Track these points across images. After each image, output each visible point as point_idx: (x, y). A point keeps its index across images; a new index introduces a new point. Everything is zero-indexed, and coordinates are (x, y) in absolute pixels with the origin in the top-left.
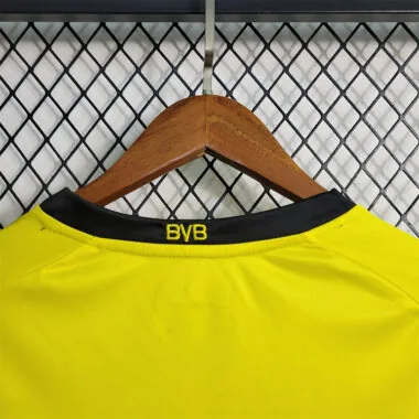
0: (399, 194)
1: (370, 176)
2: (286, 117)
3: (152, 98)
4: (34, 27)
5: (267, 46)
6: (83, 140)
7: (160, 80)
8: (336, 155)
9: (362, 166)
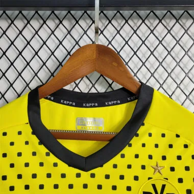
0: (186, 87)
1: (173, 79)
2: (135, 53)
3: (75, 45)
4: (22, 14)
5: (127, 21)
6: (44, 64)
7: (79, 37)
8: (158, 70)
9: (169, 75)
